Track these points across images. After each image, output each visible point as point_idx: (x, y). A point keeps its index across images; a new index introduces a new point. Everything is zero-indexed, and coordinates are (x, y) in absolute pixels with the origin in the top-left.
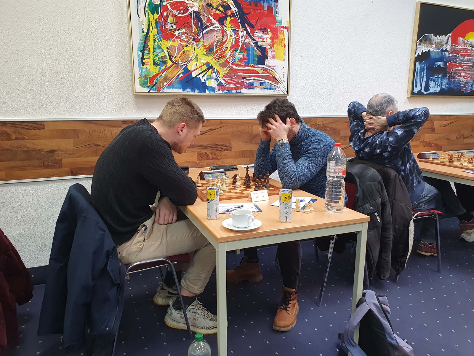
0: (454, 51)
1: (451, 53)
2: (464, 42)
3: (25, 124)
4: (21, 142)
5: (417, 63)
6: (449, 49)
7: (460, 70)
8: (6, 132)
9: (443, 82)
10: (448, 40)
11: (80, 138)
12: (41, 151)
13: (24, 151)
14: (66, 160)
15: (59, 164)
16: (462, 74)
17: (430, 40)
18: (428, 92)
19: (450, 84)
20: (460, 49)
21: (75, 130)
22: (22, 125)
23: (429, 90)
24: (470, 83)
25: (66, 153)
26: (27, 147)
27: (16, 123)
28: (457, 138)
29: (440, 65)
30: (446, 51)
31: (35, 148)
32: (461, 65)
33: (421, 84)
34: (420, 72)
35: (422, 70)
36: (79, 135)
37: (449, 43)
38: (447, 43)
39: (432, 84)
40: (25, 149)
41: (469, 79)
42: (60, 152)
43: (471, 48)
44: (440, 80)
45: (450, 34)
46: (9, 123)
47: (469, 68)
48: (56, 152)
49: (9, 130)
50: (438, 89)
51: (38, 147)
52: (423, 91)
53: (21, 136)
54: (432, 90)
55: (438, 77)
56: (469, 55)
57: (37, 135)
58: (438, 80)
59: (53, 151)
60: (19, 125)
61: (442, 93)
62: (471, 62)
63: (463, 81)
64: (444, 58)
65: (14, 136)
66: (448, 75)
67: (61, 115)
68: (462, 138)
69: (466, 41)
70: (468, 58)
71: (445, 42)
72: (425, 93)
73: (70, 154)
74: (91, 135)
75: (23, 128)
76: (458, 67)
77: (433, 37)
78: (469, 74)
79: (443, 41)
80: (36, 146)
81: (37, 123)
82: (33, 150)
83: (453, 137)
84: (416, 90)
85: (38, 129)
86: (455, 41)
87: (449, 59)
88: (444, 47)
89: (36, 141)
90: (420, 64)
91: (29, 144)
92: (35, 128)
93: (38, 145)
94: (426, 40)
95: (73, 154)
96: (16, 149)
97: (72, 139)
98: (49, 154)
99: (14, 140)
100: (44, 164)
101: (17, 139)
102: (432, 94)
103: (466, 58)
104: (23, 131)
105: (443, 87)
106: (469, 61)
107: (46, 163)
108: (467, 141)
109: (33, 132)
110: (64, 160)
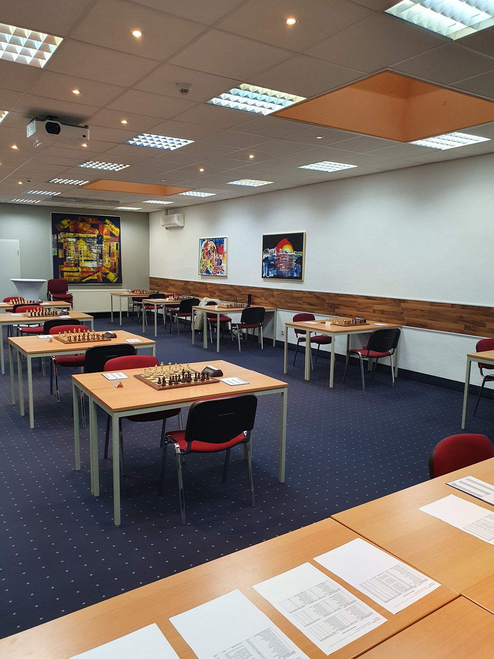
0: (278, 256)
1: (277, 257)
2: (282, 251)
5: (264, 262)
6: (276, 255)
7: (281, 266)
9: (275, 271)
10: (275, 251)
16: (283, 267)
17: (268, 251)
18: (269, 277)
19: (278, 273)
20: (281, 254)
23: (269, 275)
24: (287, 272)
28: (284, 302)
29: (272, 263)
30: (275, 256)
32: (282, 263)
33: (266, 272)
34: (265, 267)
35: (266, 266)
37: (276, 252)
38: (275, 252)
39: (270, 272)
41: (286, 270)
43: (286, 254)
44: (273, 270)
45: (276, 248)
47: (286, 264)
50: (273, 275)
52: (266, 276)
54: (270, 276)
55: (272, 269)
56: (285, 257)
58: (272, 271)
61: (274, 277)
62: (286, 261)
63: (283, 271)
64: (274, 260)
66: (276, 268)
68: (287, 302)
69: (283, 250)
70: (285, 259)
71: (274, 252)
72: (268, 277)
76: (280, 264)
77: (269, 250)
78: (286, 267)
79: (273, 251)
83: (283, 301)
84: (264, 275)
86: (278, 251)
87: (276, 260)
88: (274, 254)
90: (265, 263)
94: (266, 252)
102: (270, 277)
103: (284, 259)
105: (275, 274)
106: (285, 261)
108: (289, 305)
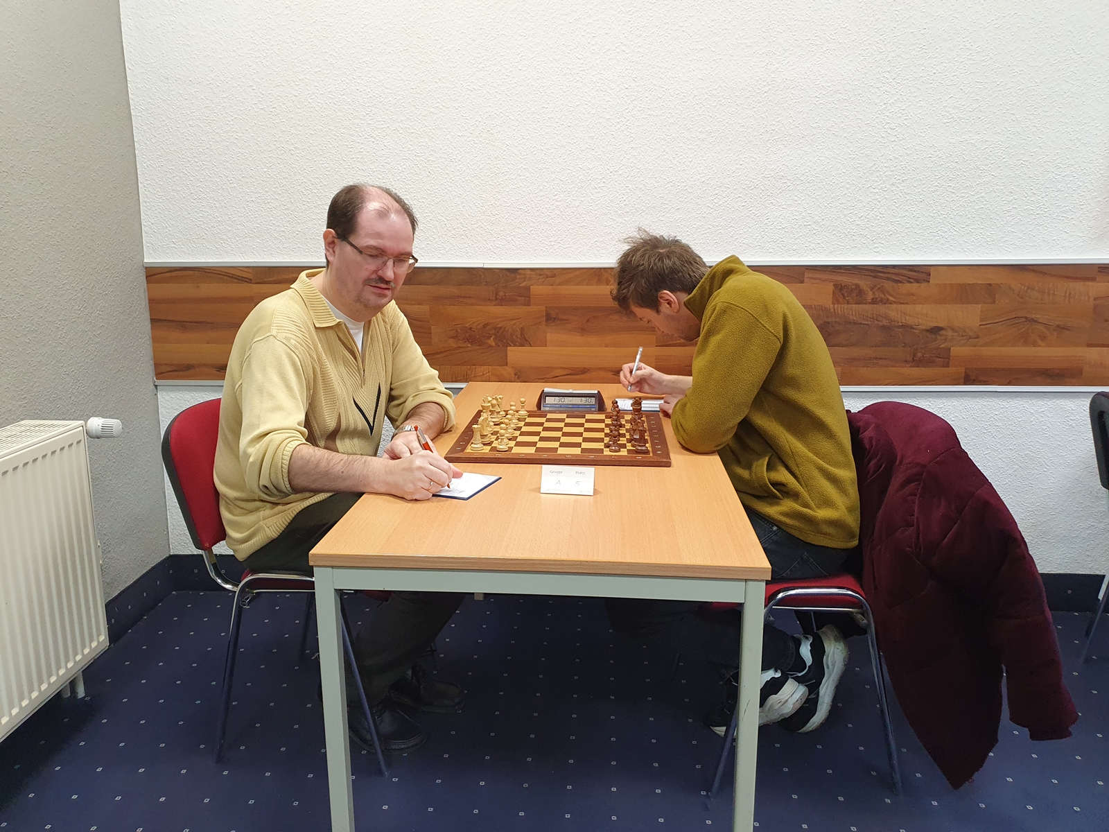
3: (893, 271)
4: (881, 309)
8: (857, 286)
11: (997, 302)
12: (913, 328)
13: (883, 327)
14: (960, 350)
15: (944, 358)
21: (990, 285)
22: (889, 273)
25: (962, 336)
26: (889, 320)
27: (878, 269)
31: (904, 321)
36: (997, 296)
40: (885, 323)
42: (950, 333)
46: (868, 270)
48: (942, 332)
49: (863, 283)
51: (910, 321)
53: (882, 296)
57: (913, 294)
59: (936, 330)
60: (883, 272)
65: (870, 296)
67: (965, 251)
73: (970, 338)
74: (1022, 298)
75: (888, 279)
80: (907, 318)
81: (916, 269)
82: (899, 327)
85: (917, 281)
89: (909, 308)
91: (894, 312)
92: (911, 280)
93: (910, 316)
95: (977, 337)
96: (869, 323)
97: (980, 306)
98: (928, 335)
99: (870, 303)
100: (914, 356)
101: (874, 302)
104: (888, 285)
107: (919, 355)
109: (906, 288)
110: (957, 351)
